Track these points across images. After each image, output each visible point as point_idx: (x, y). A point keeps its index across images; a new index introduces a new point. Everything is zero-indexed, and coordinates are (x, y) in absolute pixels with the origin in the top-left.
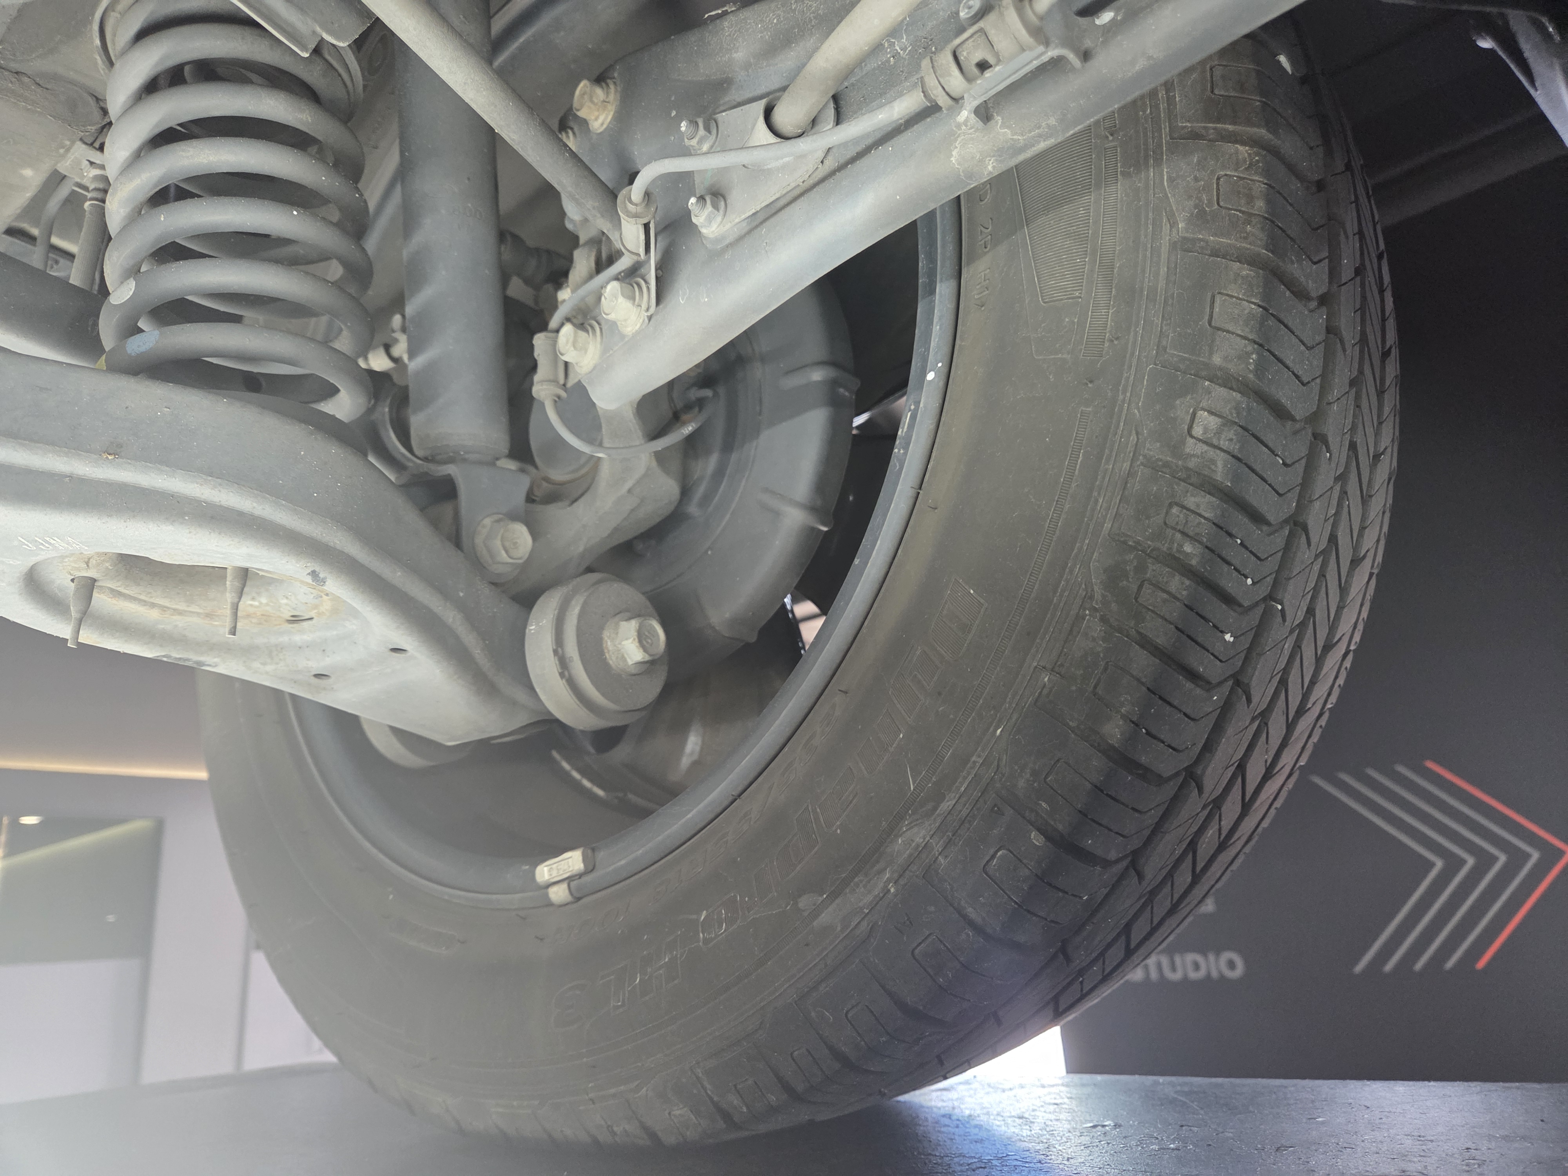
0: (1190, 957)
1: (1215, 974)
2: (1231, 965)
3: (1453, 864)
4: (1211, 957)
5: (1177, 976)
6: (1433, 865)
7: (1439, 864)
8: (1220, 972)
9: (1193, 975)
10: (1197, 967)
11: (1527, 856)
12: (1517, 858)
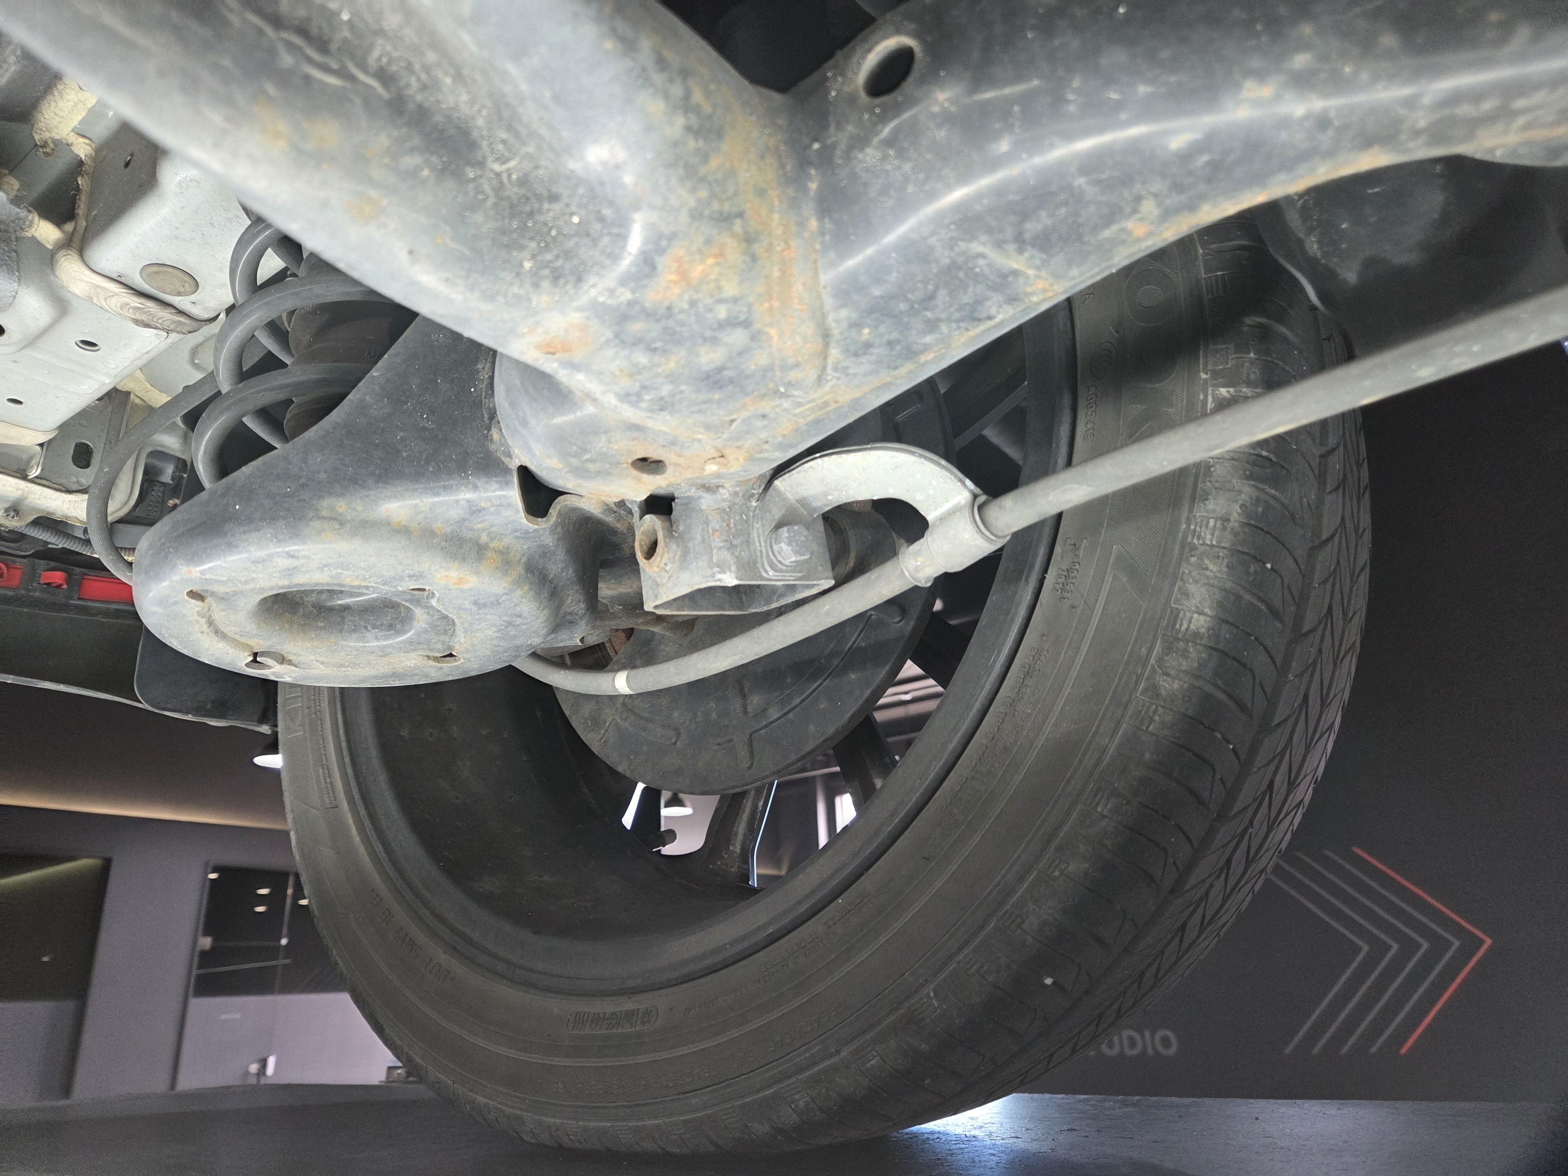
0: (1126, 1033)
1: (1150, 1052)
2: (1166, 1042)
3: (1380, 949)
4: (1147, 1034)
5: (1116, 1051)
6: (1358, 950)
7: (1366, 948)
8: (1154, 1049)
9: (1128, 1052)
10: (1133, 1043)
11: (1449, 944)
12: (1439, 946)
